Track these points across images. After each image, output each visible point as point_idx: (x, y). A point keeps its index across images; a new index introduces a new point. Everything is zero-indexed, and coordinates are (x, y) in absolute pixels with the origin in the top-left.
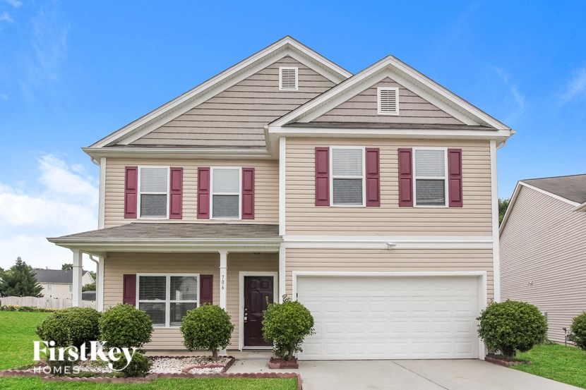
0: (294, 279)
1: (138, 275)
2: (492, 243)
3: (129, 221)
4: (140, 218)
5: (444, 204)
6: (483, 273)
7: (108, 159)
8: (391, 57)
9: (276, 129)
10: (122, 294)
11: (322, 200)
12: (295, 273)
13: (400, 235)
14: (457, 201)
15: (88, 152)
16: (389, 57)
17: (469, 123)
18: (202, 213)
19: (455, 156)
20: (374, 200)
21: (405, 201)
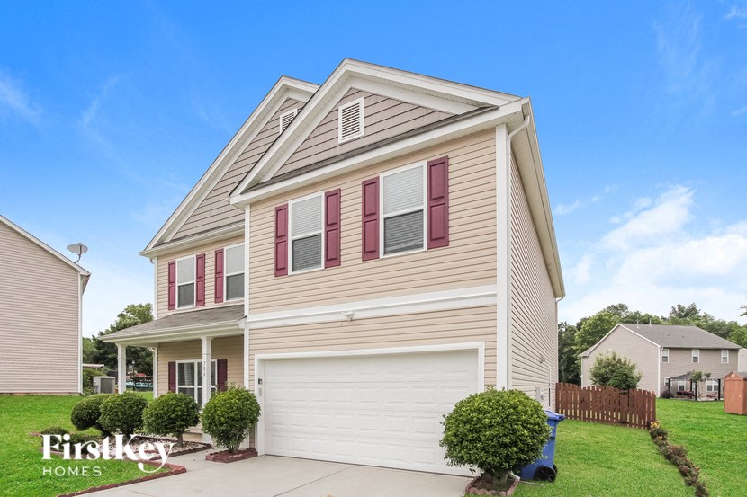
0: (256, 362)
1: (177, 362)
2: (495, 295)
3: (170, 313)
4: (178, 310)
5: (421, 246)
6: (479, 344)
7: (159, 257)
8: (347, 61)
9: (237, 198)
10: (167, 381)
11: (280, 270)
12: (258, 356)
13: (364, 299)
14: (439, 238)
15: (144, 255)
16: (344, 63)
17: (459, 111)
18: (218, 298)
19: (439, 171)
20: (333, 259)
21: (369, 252)
